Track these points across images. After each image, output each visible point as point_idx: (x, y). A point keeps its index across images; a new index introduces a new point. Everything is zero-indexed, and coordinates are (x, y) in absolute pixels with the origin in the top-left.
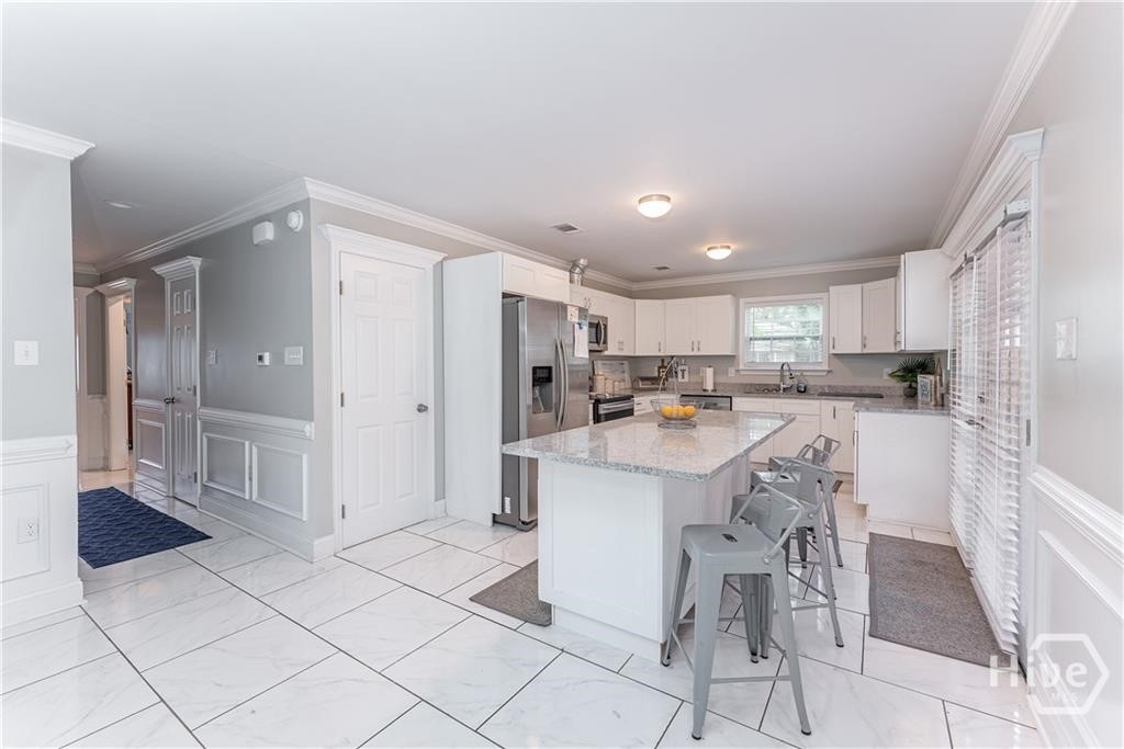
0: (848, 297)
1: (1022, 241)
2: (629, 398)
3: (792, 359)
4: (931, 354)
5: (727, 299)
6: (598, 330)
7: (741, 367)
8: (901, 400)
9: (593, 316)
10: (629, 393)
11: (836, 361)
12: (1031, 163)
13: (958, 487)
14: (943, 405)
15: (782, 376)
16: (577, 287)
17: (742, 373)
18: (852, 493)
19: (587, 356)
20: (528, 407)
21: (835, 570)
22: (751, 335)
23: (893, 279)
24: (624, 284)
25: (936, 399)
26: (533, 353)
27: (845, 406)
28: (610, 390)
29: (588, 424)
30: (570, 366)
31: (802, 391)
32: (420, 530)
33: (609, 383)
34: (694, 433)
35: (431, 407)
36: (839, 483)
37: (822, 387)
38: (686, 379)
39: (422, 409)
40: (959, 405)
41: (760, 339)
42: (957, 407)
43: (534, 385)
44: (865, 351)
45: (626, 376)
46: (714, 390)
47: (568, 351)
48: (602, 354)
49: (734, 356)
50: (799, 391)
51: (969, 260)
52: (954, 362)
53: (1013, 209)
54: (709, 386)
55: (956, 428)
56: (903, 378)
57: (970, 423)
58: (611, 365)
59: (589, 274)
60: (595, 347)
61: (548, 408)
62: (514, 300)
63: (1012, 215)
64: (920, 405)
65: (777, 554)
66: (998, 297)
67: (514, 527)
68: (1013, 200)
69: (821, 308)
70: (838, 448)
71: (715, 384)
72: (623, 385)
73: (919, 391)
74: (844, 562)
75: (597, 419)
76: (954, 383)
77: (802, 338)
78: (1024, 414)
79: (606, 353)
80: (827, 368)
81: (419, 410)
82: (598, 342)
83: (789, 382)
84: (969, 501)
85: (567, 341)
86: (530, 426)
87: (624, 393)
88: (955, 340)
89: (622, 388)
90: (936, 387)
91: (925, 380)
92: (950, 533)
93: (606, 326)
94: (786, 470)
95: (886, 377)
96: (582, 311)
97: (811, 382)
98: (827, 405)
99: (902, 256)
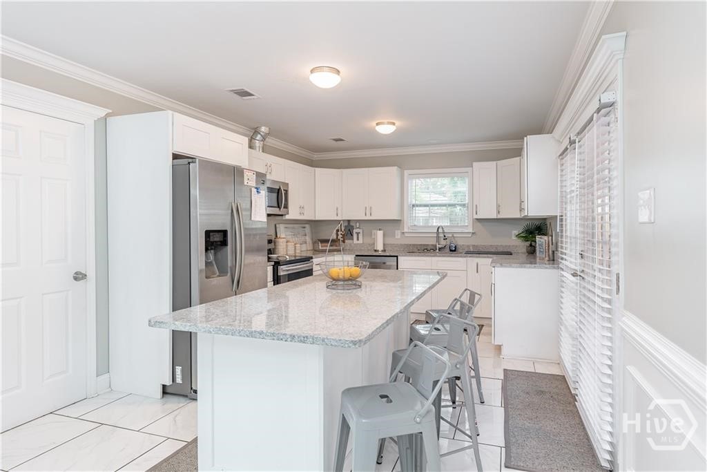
0: (486, 171)
1: (611, 125)
2: (308, 259)
3: (446, 223)
4: (544, 220)
5: (394, 170)
6: (279, 196)
7: (406, 230)
8: (524, 256)
9: (274, 182)
10: (309, 254)
11: (479, 224)
12: (617, 61)
13: (566, 327)
14: (554, 260)
15: (438, 237)
16: (258, 153)
17: (406, 235)
18: (491, 335)
19: (266, 220)
20: (201, 271)
21: (478, 408)
22: (414, 202)
23: (518, 158)
24: (304, 153)
25: (549, 255)
26: (206, 216)
27: (485, 262)
28: (291, 252)
29: (266, 286)
30: (245, 229)
31: (453, 250)
32: (74, 411)
33: (291, 246)
34: (360, 293)
35: (91, 274)
36: (481, 326)
37: (468, 246)
38: (361, 241)
39: (79, 277)
40: (566, 260)
41: (421, 206)
42: (563, 262)
43: (207, 250)
44: (499, 217)
45: (308, 239)
46: (384, 251)
47: (244, 214)
48: (284, 218)
49: (400, 220)
50: (451, 251)
51: (572, 142)
52: (561, 226)
53: (606, 98)
54: (380, 247)
55: (564, 279)
56: (526, 239)
57: (574, 275)
58: (293, 228)
59: (271, 141)
60: (276, 211)
61: (223, 272)
62: (185, 161)
63: (604, 103)
64: (538, 260)
65: (428, 412)
66: (595, 172)
67: (186, 396)
68: (605, 91)
69: (467, 181)
70: (479, 299)
71: (384, 245)
72: (304, 247)
73: (537, 249)
74: (485, 400)
75: (277, 280)
76: (562, 242)
77: (454, 205)
78: (615, 269)
79: (287, 217)
80: (471, 231)
81: (76, 279)
82: (279, 207)
83: (443, 243)
84: (575, 339)
85: (244, 205)
86: (201, 291)
87: (305, 254)
88: (562, 208)
89: (303, 250)
90: (549, 246)
91: (542, 240)
92: (560, 363)
93: (286, 191)
94: (438, 322)
95: (514, 238)
96: (261, 177)
97: (460, 243)
98: (473, 261)
99: (525, 138)
